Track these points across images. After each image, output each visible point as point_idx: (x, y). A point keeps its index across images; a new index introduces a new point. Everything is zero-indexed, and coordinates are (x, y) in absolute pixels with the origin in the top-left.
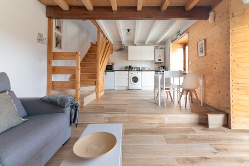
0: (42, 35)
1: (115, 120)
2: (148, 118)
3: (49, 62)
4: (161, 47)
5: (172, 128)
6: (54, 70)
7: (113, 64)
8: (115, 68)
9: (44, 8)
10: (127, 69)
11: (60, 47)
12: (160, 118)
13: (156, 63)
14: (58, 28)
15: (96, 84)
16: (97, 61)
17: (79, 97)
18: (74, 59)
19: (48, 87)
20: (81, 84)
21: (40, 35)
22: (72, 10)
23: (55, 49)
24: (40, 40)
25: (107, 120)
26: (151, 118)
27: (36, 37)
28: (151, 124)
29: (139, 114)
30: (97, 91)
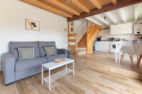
0: (66, 29)
1: (86, 63)
2: (101, 66)
3: (68, 38)
4: (140, 22)
5: (113, 74)
6: (70, 41)
7: (101, 37)
8: (102, 39)
9: (66, 19)
10: (110, 40)
11: (73, 32)
12: (108, 68)
13: (136, 35)
14: (72, 24)
15: (86, 47)
16: (86, 36)
17: (76, 51)
18: (75, 36)
19: (68, 46)
20: (77, 46)
21: (65, 29)
22: (74, 17)
23: (70, 33)
24: (65, 30)
25: (83, 62)
26: (103, 66)
27: (64, 29)
28: (103, 69)
29: (97, 63)
30: (87, 50)
